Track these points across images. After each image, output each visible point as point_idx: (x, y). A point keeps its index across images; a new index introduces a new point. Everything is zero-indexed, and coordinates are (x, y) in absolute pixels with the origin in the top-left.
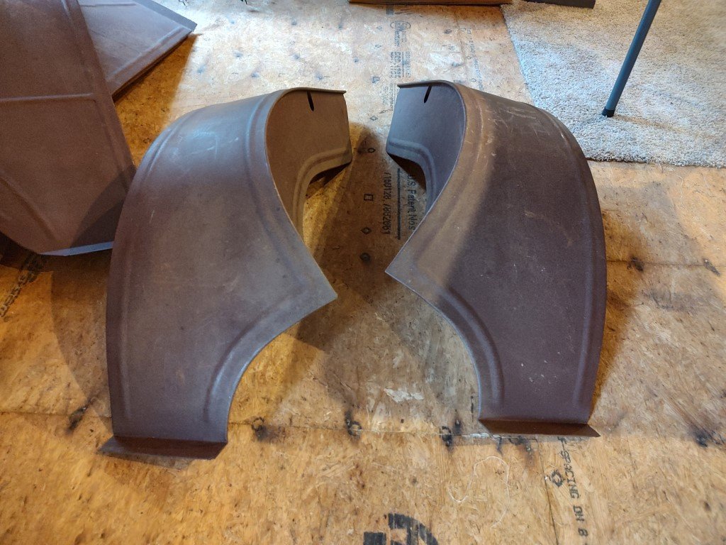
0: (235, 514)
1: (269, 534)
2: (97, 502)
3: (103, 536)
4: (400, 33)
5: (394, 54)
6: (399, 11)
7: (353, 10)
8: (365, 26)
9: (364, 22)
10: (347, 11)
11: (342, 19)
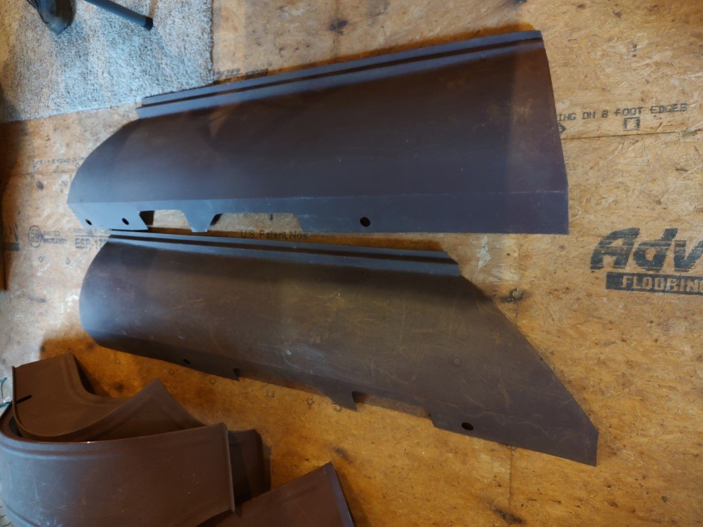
0: (592, 389)
1: (608, 363)
2: (582, 494)
3: (609, 487)
4: (46, 237)
5: (78, 245)
6: (13, 236)
7: (16, 287)
8: (39, 274)
9: (33, 276)
10: (18, 293)
11: (32, 299)
